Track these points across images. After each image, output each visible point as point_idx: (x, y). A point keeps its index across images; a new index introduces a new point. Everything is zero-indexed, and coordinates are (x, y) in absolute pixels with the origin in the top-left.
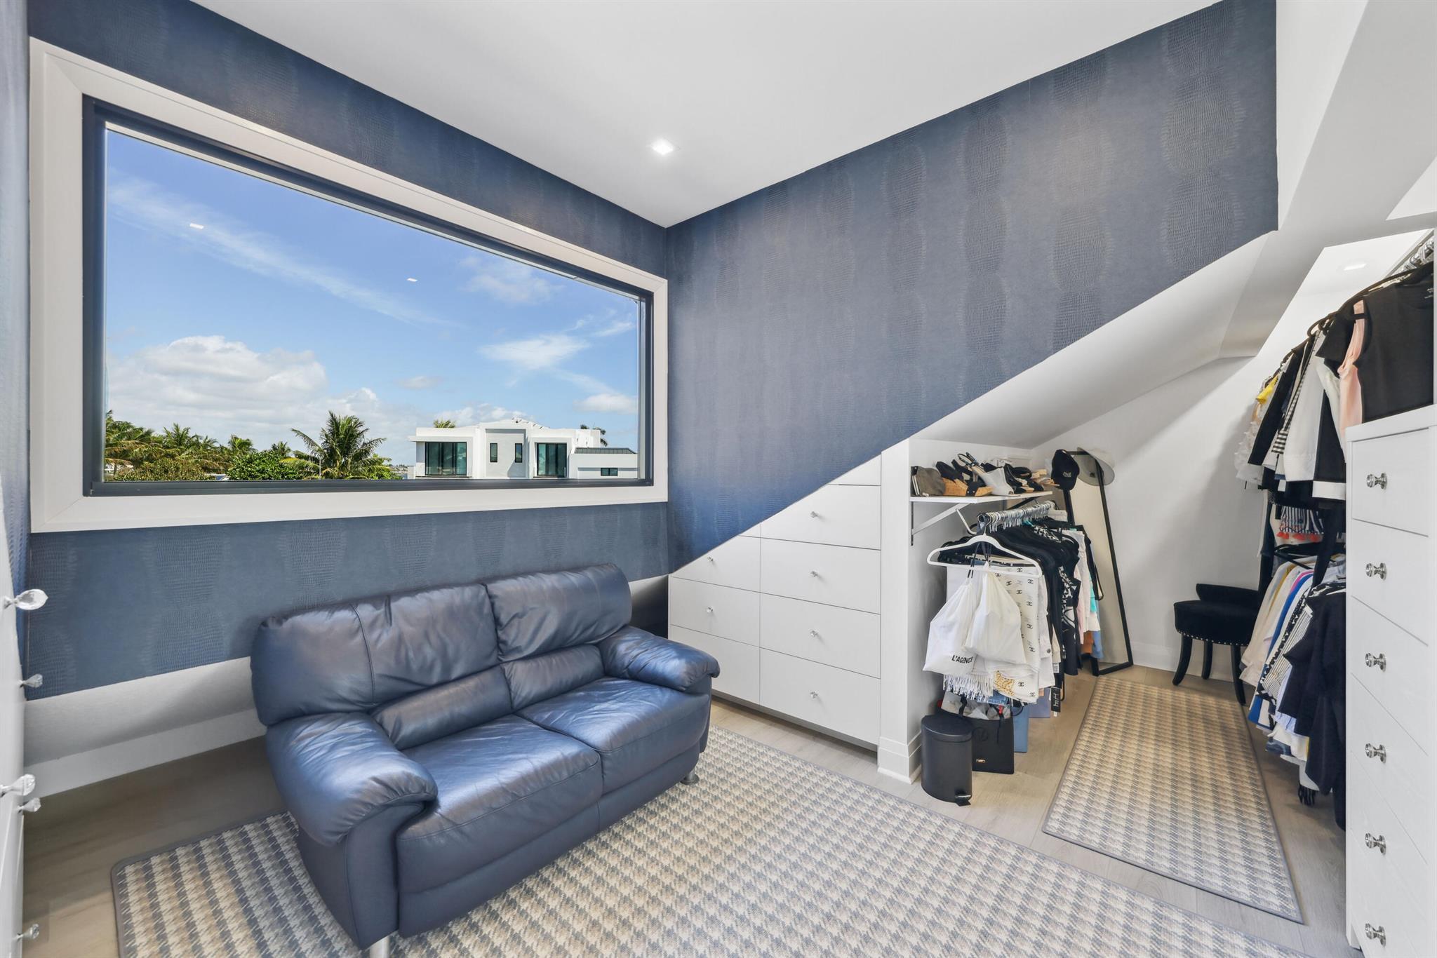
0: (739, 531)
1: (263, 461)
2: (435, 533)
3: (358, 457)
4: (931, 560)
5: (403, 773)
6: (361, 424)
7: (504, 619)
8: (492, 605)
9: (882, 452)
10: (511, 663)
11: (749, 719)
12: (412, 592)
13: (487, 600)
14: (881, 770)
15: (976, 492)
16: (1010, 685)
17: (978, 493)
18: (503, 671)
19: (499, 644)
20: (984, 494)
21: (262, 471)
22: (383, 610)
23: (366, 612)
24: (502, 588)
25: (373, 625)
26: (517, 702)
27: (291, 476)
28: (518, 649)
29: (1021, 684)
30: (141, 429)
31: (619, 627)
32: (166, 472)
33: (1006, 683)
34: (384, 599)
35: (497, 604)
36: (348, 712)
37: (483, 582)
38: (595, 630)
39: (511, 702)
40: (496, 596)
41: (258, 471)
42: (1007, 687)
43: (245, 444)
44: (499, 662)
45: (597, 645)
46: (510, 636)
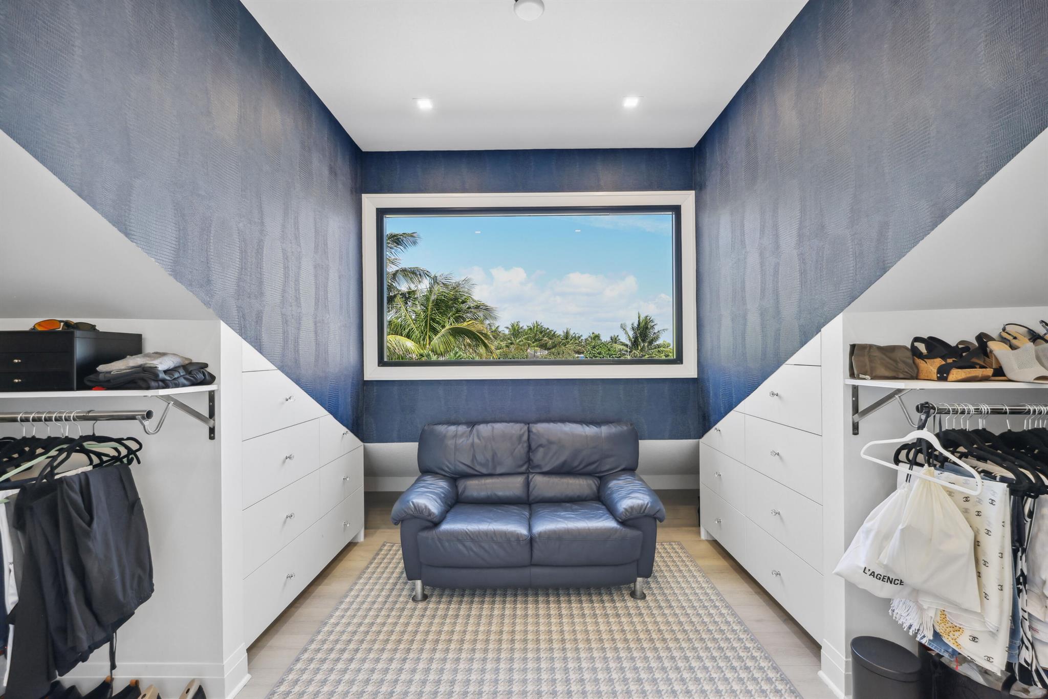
0: (734, 406)
1: (601, 347)
2: (510, 391)
3: (651, 343)
4: (864, 454)
5: (424, 504)
6: (652, 321)
7: (533, 446)
8: (529, 436)
9: (822, 330)
10: (534, 474)
11: (742, 581)
12: (486, 422)
13: (527, 433)
14: (821, 674)
15: (948, 374)
16: (957, 634)
17: (951, 377)
18: (528, 477)
19: (529, 460)
20: (960, 378)
21: (600, 353)
22: (470, 429)
23: (462, 429)
24: (541, 428)
25: (462, 435)
26: (531, 498)
27: (614, 356)
28: (538, 466)
29: (974, 639)
30: (548, 329)
31: (619, 469)
32: (559, 354)
33: (951, 629)
34: (472, 424)
35: (532, 436)
36: (445, 476)
37: (528, 423)
38: (597, 466)
39: (528, 496)
40: (532, 432)
41: (598, 353)
42: (951, 634)
43: (597, 337)
44: (528, 471)
45: (600, 478)
46: (538, 457)
